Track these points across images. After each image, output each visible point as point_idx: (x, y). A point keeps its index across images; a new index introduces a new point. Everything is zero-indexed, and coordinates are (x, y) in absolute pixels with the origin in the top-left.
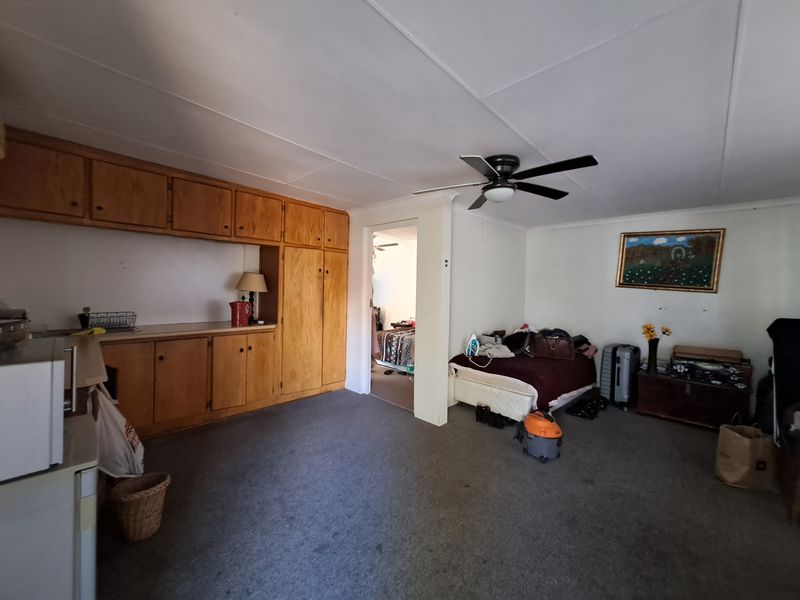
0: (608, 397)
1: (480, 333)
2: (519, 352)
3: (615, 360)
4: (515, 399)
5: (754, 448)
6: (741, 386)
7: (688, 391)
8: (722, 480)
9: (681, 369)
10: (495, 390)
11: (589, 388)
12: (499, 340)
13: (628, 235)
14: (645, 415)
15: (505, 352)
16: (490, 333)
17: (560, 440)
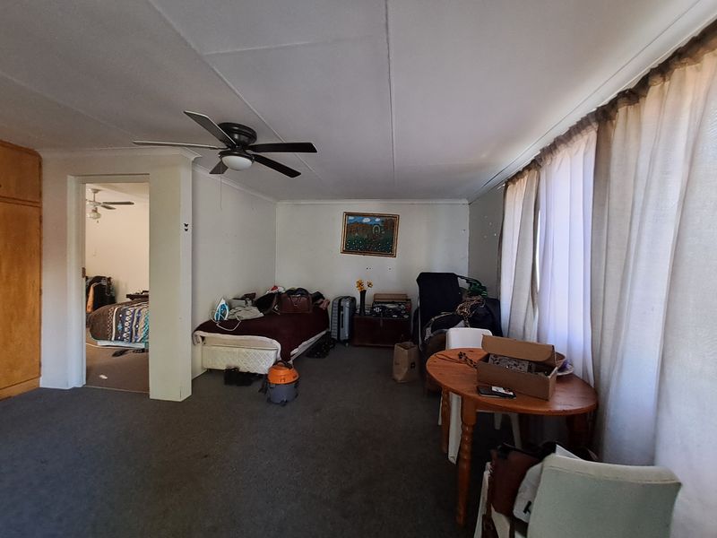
0: (336, 338)
1: (231, 298)
2: (268, 311)
3: (340, 308)
4: (260, 355)
5: (409, 355)
6: (406, 317)
7: (381, 324)
8: (395, 380)
9: (377, 310)
10: (244, 350)
11: (324, 333)
12: (249, 302)
13: (348, 214)
14: (359, 346)
15: (255, 313)
16: (240, 297)
17: (296, 383)
